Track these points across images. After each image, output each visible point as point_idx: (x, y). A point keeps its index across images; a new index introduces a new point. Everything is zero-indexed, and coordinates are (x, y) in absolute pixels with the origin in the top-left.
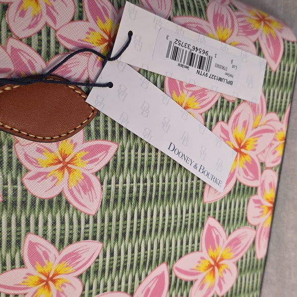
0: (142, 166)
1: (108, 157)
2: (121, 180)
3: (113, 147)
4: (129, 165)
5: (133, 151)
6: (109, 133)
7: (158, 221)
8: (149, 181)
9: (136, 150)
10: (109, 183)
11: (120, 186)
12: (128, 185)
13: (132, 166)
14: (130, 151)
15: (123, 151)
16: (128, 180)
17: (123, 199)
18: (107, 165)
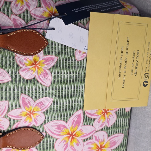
0: (69, 67)
1: (54, 63)
2: (60, 73)
3: (56, 59)
4: (63, 66)
5: (64, 60)
6: (54, 53)
7: (77, 91)
8: (72, 73)
9: (66, 60)
10: (55, 73)
11: (59, 75)
12: (63, 75)
13: (64, 67)
14: (63, 60)
15: (60, 60)
16: (63, 73)
17: (61, 81)
18: (54, 66)
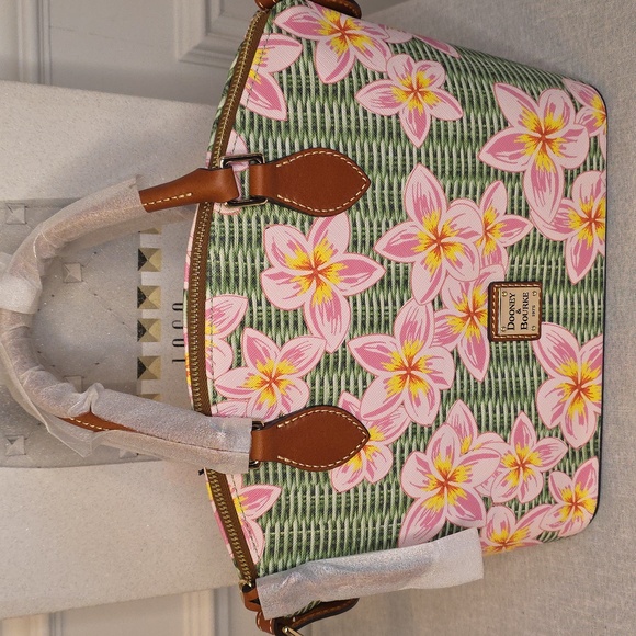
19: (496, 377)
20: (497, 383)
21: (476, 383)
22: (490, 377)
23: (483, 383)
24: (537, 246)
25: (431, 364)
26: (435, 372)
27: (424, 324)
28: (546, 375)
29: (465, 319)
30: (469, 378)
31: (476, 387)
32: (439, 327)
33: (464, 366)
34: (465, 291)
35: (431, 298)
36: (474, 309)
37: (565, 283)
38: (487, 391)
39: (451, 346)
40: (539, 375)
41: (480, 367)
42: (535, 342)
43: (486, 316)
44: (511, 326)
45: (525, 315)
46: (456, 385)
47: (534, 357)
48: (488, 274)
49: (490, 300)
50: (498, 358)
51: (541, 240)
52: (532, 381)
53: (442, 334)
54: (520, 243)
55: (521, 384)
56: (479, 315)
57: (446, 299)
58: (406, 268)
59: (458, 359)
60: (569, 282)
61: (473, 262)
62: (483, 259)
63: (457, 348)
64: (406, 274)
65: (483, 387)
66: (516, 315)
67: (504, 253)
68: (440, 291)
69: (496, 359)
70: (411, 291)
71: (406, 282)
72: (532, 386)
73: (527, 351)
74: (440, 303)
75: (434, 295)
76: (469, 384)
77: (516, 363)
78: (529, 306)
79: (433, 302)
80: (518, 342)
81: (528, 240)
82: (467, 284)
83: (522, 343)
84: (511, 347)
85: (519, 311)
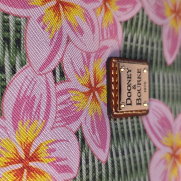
19: (117, 155)
20: (118, 162)
21: (100, 165)
22: (112, 156)
23: (107, 164)
24: (144, 27)
25: (53, 150)
26: (59, 159)
27: (44, 99)
28: (155, 147)
29: (87, 94)
30: (93, 161)
31: (100, 170)
32: (61, 104)
33: (89, 147)
34: (86, 63)
35: (51, 67)
36: (96, 84)
37: (163, 63)
38: (110, 172)
39: (74, 126)
40: (150, 148)
41: (103, 147)
42: (144, 118)
43: (106, 92)
44: (129, 102)
45: (139, 91)
46: (81, 171)
47: (145, 131)
48: (106, 48)
49: (109, 76)
50: (117, 135)
51: (147, 22)
52: (145, 155)
53: (66, 111)
54: (132, 19)
55: (138, 159)
56: (99, 90)
57: (68, 70)
58: (18, 24)
59: (83, 140)
60: (166, 63)
61: (93, 32)
62: (102, 30)
63: (81, 127)
64: (18, 31)
65: (107, 168)
66: (133, 91)
67: (120, 27)
68: (62, 59)
69: (117, 136)
70: (26, 55)
71: (18, 42)
72: (146, 159)
73: (139, 126)
74: (62, 74)
75: (53, 64)
76: (94, 167)
77: (132, 138)
78: (142, 82)
79: (54, 72)
80: (132, 118)
81: (138, 19)
82: (89, 55)
83: (135, 119)
84: (127, 123)
85: (134, 87)
